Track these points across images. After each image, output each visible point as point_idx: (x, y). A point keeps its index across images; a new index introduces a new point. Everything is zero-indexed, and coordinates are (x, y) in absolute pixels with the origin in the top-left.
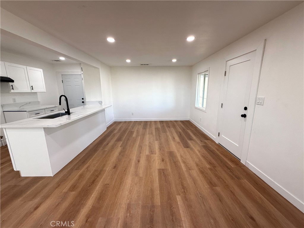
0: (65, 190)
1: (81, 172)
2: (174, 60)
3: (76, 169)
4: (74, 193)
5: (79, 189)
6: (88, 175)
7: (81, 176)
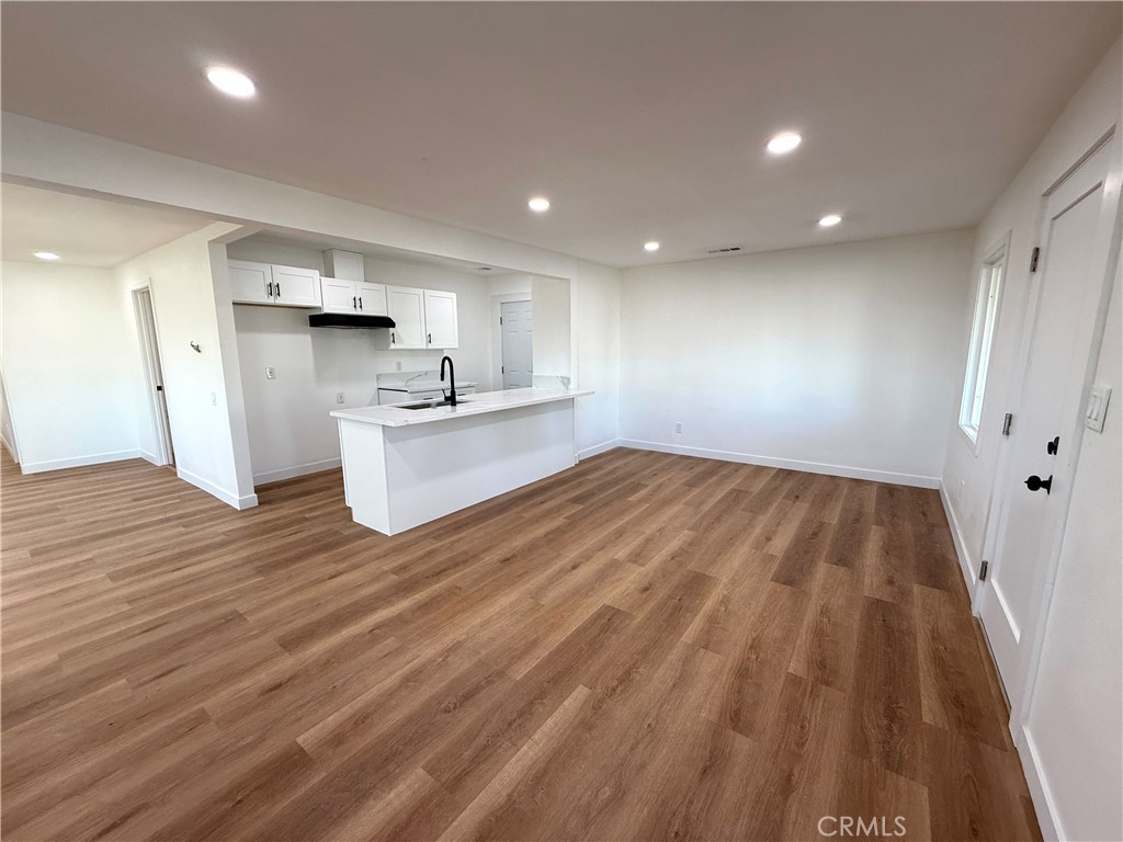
0: (385, 568)
1: (438, 544)
3: (434, 538)
4: (395, 577)
5: (407, 575)
6: (442, 557)
7: (430, 554)
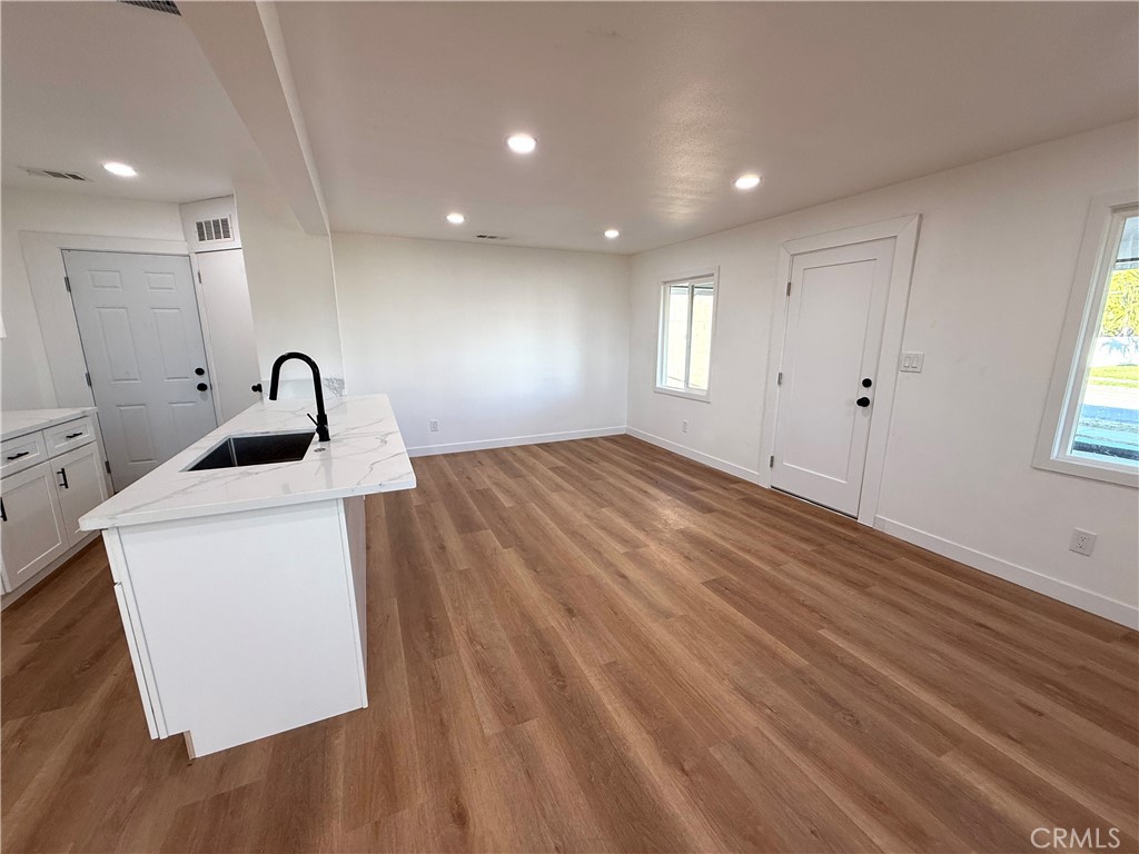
2: (612, 234)
